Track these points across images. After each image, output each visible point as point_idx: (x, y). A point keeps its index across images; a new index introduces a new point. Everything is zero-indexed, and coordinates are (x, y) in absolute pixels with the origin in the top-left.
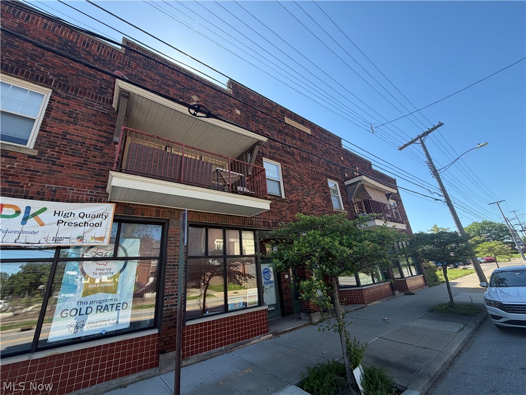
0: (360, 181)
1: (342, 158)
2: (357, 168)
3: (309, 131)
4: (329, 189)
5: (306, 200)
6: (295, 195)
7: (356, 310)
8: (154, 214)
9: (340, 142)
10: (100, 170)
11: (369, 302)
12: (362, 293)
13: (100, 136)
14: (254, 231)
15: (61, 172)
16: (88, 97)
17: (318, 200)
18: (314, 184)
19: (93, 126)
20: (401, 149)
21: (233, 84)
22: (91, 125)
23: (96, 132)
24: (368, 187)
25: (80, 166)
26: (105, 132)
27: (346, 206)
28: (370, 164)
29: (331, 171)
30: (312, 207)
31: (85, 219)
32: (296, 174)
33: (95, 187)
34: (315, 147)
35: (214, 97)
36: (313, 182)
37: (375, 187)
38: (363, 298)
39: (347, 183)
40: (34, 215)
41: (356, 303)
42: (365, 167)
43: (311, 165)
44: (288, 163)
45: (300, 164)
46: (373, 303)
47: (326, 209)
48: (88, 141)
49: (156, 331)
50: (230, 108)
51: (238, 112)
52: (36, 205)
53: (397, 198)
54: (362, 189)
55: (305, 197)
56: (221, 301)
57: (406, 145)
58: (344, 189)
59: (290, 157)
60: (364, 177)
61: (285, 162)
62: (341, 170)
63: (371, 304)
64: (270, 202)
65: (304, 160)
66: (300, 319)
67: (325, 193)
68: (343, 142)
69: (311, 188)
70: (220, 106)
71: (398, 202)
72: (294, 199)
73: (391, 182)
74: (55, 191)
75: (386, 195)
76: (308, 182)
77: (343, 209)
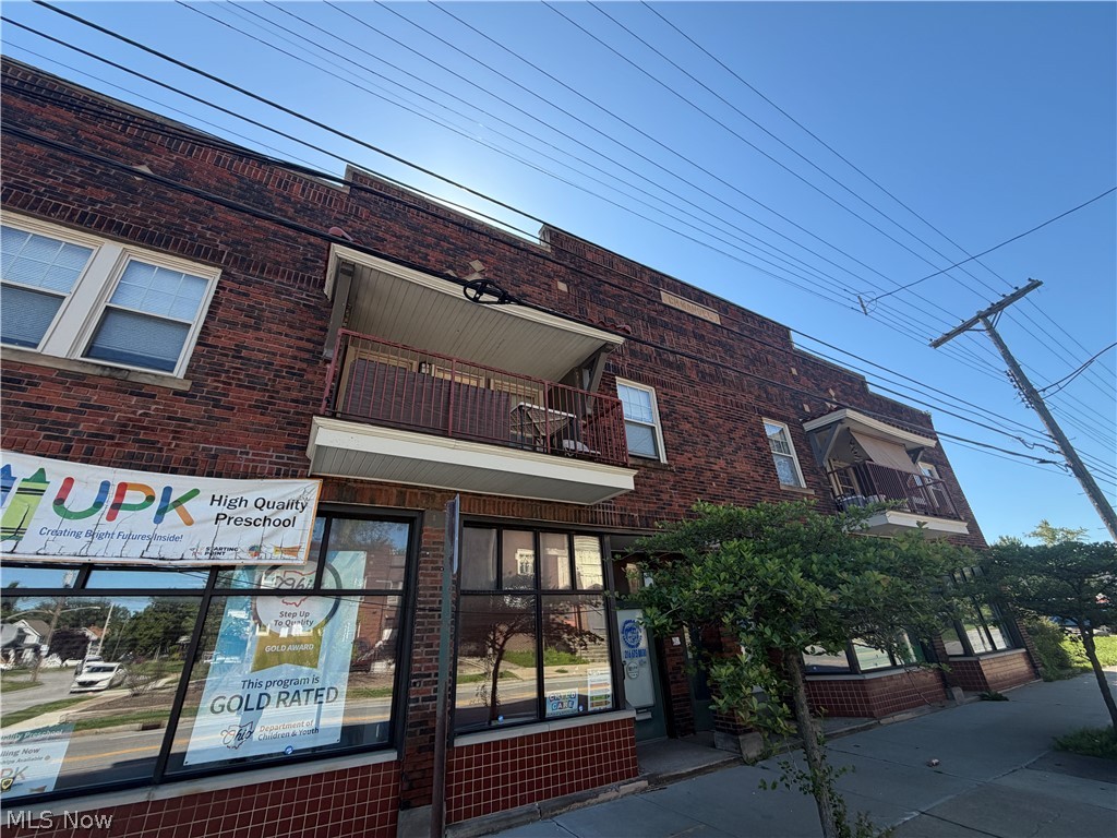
0: (840, 421)
1: (794, 371)
2: (831, 391)
3: (714, 317)
4: (766, 440)
5: (715, 467)
6: (690, 455)
7: (852, 731)
8: (394, 500)
9: (788, 336)
10: (297, 413)
11: (886, 713)
12: (864, 689)
13: (299, 349)
14: (600, 536)
15: (227, 420)
16: (282, 277)
17: (742, 467)
18: (730, 431)
19: (289, 331)
20: (936, 344)
21: (551, 232)
22: (284, 329)
23: (292, 342)
24: (860, 433)
25: (262, 408)
26: (308, 340)
27: (811, 478)
28: (863, 383)
29: (771, 401)
30: (730, 481)
31: (266, 512)
32: (690, 410)
33: (287, 447)
34: (729, 350)
35: (515, 261)
36: (729, 425)
37: (879, 434)
38: (867, 701)
39: (808, 426)
40: (178, 503)
41: (851, 715)
42: (852, 389)
43: (722, 389)
44: (672, 386)
45: (698, 388)
46: (897, 718)
47: (762, 486)
48: (277, 361)
49: (392, 756)
50: (546, 280)
51: (562, 287)
52: (181, 484)
53: (938, 458)
54: (848, 438)
55: (712, 460)
56: (531, 691)
57: (949, 336)
58: (803, 441)
59: (675, 373)
60: (850, 413)
61: (663, 384)
62: (793, 398)
63: (890, 720)
64: (635, 472)
65: (708, 378)
66: (714, 746)
67: (759, 449)
68: (794, 337)
69: (724, 438)
70: (526, 277)
71: (940, 467)
72: (689, 464)
73: (920, 423)
74: (215, 457)
75: (909, 452)
76: (719, 426)
77: (804, 485)
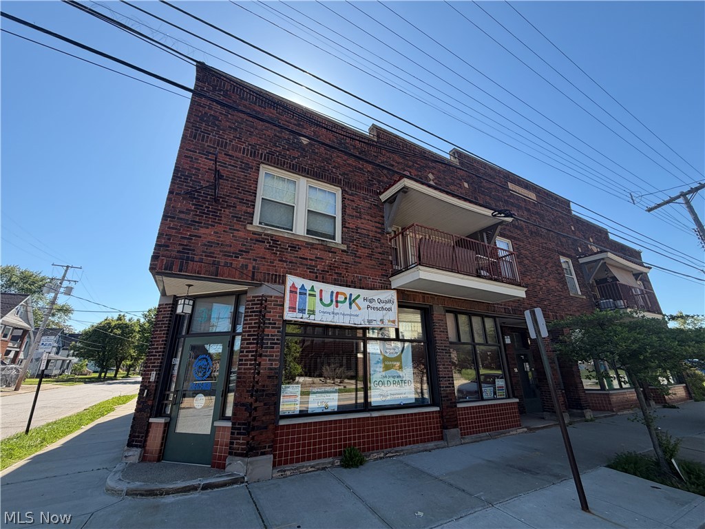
0: (603, 259)
1: (573, 228)
2: (591, 239)
3: (533, 196)
4: (563, 269)
5: (541, 284)
6: (530, 277)
9: (569, 206)
13: (376, 227)
14: (494, 318)
17: (553, 283)
18: (546, 264)
19: (371, 219)
20: (650, 210)
22: (369, 217)
23: (373, 224)
25: (370, 256)
26: (379, 223)
27: (584, 290)
28: (606, 233)
29: (563, 245)
30: (548, 291)
31: (382, 305)
32: (527, 253)
33: (382, 275)
34: (542, 217)
36: (545, 260)
39: (581, 261)
40: (354, 301)
41: (601, 410)
43: (541, 240)
44: (518, 240)
45: (530, 240)
50: (458, 181)
51: (466, 185)
55: (539, 280)
57: (659, 206)
58: (579, 268)
59: (519, 232)
60: (610, 255)
61: (515, 238)
62: (573, 244)
64: (526, 289)
65: (534, 234)
67: (559, 274)
68: (573, 206)
69: (543, 268)
72: (529, 282)
73: (634, 255)
76: (541, 261)
77: (580, 293)
